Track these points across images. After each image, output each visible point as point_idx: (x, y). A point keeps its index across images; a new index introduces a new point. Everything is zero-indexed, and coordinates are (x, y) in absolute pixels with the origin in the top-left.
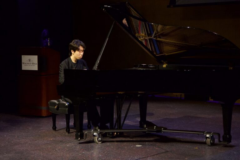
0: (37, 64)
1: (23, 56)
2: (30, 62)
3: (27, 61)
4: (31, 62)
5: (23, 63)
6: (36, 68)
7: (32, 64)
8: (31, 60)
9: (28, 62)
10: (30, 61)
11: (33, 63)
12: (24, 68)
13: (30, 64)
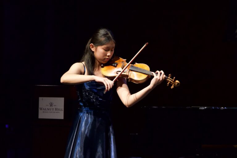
0: (63, 109)
1: (40, 98)
2: (51, 107)
3: (47, 105)
4: (54, 107)
5: (41, 109)
6: (60, 116)
7: (54, 109)
8: (53, 104)
9: (49, 107)
10: (51, 105)
11: (56, 109)
12: (42, 115)
13: (52, 111)
